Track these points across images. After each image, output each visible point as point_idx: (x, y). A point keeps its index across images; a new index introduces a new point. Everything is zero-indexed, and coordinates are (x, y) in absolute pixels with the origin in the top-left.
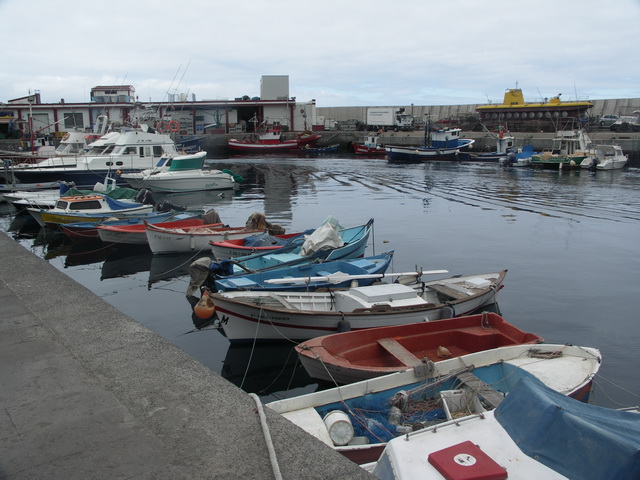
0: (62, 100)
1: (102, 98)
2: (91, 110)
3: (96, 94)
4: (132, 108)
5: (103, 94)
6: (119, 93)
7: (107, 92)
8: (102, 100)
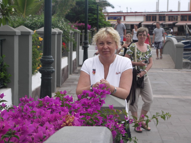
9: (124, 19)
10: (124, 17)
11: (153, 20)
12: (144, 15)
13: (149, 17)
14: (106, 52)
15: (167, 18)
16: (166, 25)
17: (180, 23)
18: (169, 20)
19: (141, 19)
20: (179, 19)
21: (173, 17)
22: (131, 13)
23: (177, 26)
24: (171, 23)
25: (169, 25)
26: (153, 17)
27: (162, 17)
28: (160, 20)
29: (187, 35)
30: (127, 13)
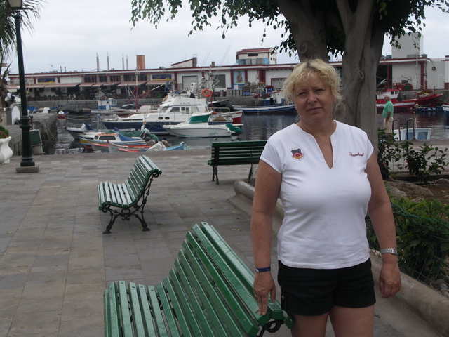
0: (213, 63)
1: (244, 60)
2: (232, 72)
3: (241, 57)
4: (268, 69)
5: (246, 57)
6: (260, 56)
7: (250, 55)
8: (243, 63)
9: (59, 81)
10: (59, 78)
11: (93, 82)
12: (82, 76)
13: (88, 77)
14: (315, 109)
15: (109, 78)
16: (109, 86)
17: (123, 84)
18: (111, 81)
19: (78, 81)
20: (122, 79)
21: (115, 76)
22: (65, 73)
23: (120, 87)
24: (113, 84)
25: (112, 86)
26: (93, 78)
27: (103, 77)
28: (101, 81)
29: (129, 98)
30: (62, 73)
